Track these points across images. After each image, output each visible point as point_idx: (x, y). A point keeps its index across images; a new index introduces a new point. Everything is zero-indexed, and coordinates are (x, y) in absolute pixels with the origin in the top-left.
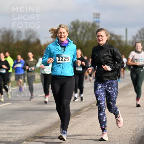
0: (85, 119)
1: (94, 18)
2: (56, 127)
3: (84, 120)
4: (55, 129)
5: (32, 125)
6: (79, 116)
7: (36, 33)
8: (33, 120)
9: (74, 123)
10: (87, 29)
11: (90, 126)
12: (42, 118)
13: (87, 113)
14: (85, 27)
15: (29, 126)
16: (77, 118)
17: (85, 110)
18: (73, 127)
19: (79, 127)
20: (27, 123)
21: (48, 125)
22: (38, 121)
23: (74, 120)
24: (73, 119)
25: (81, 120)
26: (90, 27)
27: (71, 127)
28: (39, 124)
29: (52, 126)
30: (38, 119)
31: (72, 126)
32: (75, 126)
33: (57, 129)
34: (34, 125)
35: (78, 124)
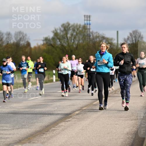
0: (76, 123)
1: (85, 20)
2: (46, 131)
3: (74, 123)
4: (45, 133)
5: (22, 128)
6: (69, 119)
7: (26, 35)
8: (23, 124)
9: (65, 127)
10: (78, 32)
11: (81, 130)
12: (32, 122)
13: (77, 117)
14: (76, 30)
15: (19, 130)
16: (67, 121)
17: (76, 114)
18: (63, 131)
19: (69, 131)
20: (17, 127)
21: (38, 129)
22: (28, 125)
23: (65, 124)
24: (63, 123)
25: (71, 123)
26: (80, 29)
27: (61, 131)
28: (29, 128)
29: (42, 130)
30: (28, 123)
31: (62, 129)
32: (65, 130)
33: (47, 133)
34: (23, 129)
35: (68, 128)
